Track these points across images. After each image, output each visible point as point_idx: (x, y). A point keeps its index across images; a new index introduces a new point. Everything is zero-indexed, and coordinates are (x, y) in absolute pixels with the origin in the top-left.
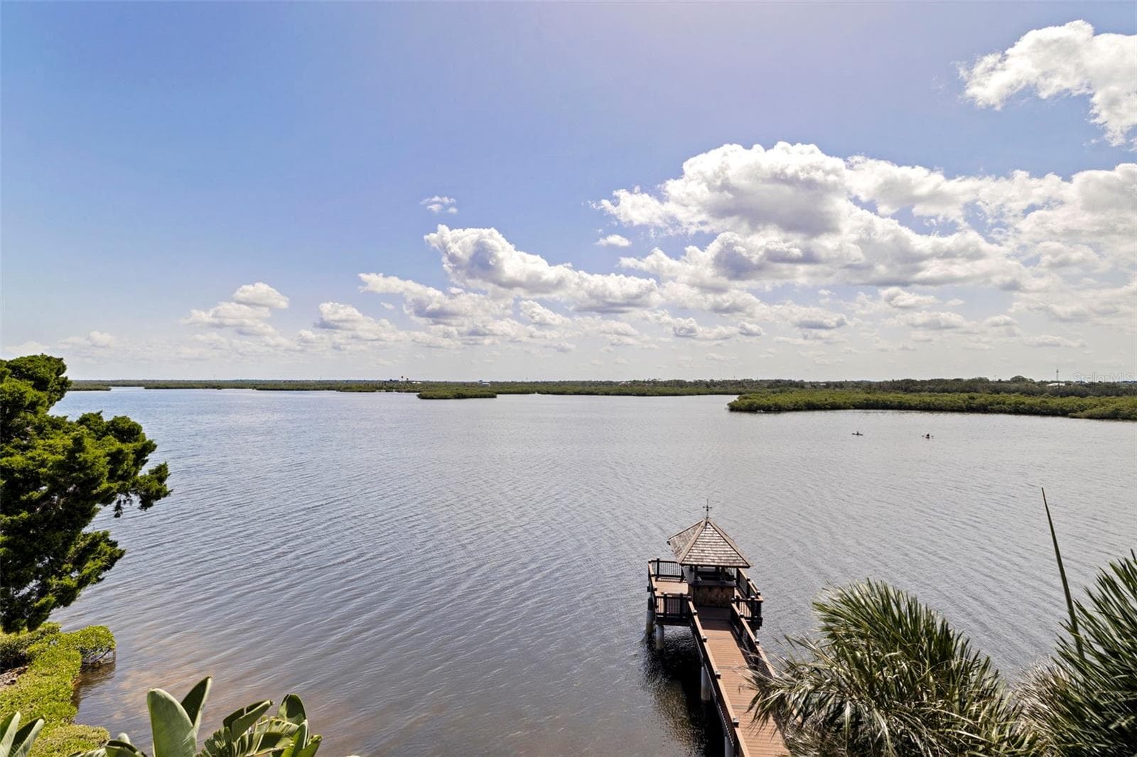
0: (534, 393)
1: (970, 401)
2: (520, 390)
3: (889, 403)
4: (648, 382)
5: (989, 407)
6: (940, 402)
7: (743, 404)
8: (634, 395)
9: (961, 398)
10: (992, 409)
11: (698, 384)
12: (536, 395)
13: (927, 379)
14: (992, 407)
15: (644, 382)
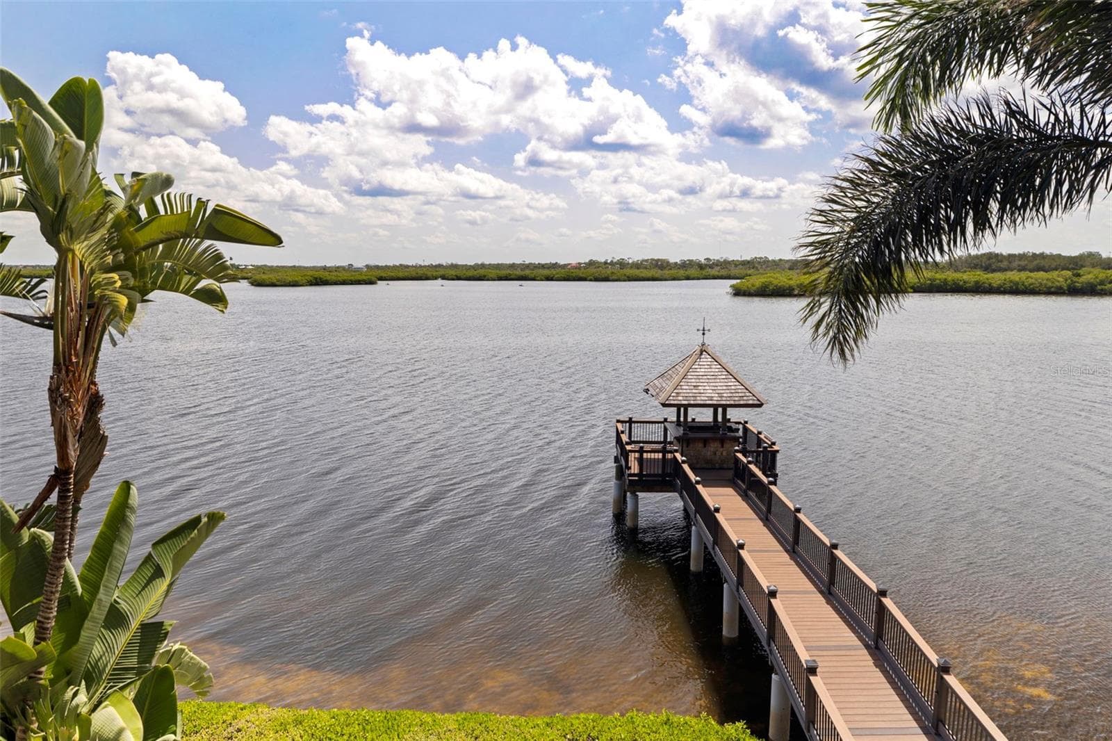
0: (436, 278)
1: (1075, 279)
2: (414, 274)
3: (961, 283)
4: (612, 263)
5: (1099, 287)
6: (1033, 280)
7: (753, 285)
8: (591, 280)
9: (1060, 278)
10: (1102, 290)
11: (686, 265)
12: (440, 281)
13: (1016, 252)
14: (1103, 287)
15: (606, 263)
